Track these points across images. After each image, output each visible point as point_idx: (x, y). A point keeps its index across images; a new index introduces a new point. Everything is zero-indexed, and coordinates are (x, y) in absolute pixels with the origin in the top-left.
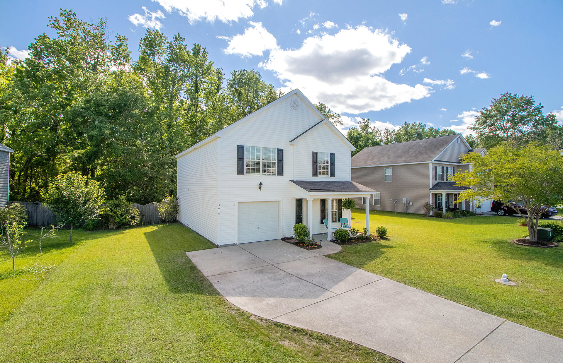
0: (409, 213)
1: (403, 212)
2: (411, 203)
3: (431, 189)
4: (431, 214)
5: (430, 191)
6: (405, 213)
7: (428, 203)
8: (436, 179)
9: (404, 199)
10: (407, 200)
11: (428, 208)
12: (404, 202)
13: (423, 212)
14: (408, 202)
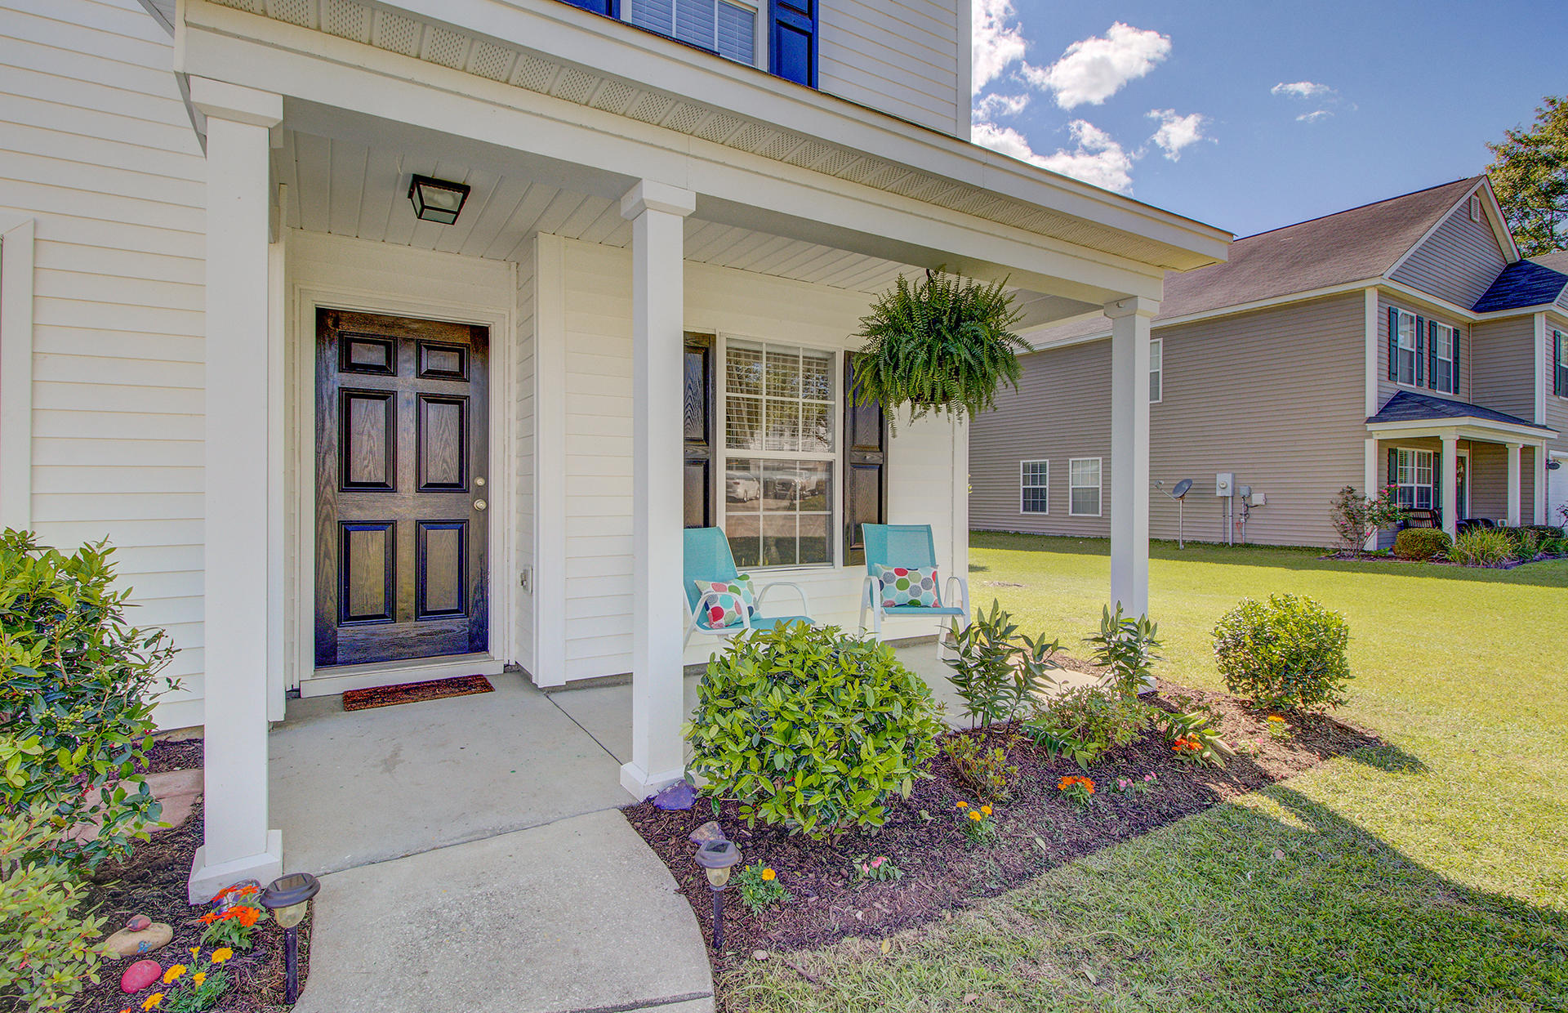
0: (1248, 546)
1: (1217, 541)
2: (1257, 498)
3: (1370, 420)
4: (1371, 544)
5: (1370, 427)
6: (1224, 545)
7: (1351, 491)
8: (1392, 375)
9: (1224, 479)
10: (1234, 483)
11: (1352, 513)
12: (1219, 493)
13: (1331, 538)
14: (1244, 491)
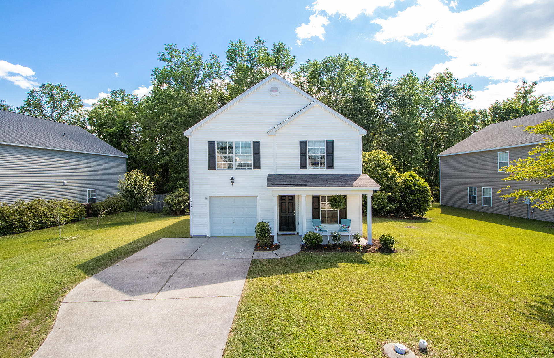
0: (534, 220)
1: (526, 218)
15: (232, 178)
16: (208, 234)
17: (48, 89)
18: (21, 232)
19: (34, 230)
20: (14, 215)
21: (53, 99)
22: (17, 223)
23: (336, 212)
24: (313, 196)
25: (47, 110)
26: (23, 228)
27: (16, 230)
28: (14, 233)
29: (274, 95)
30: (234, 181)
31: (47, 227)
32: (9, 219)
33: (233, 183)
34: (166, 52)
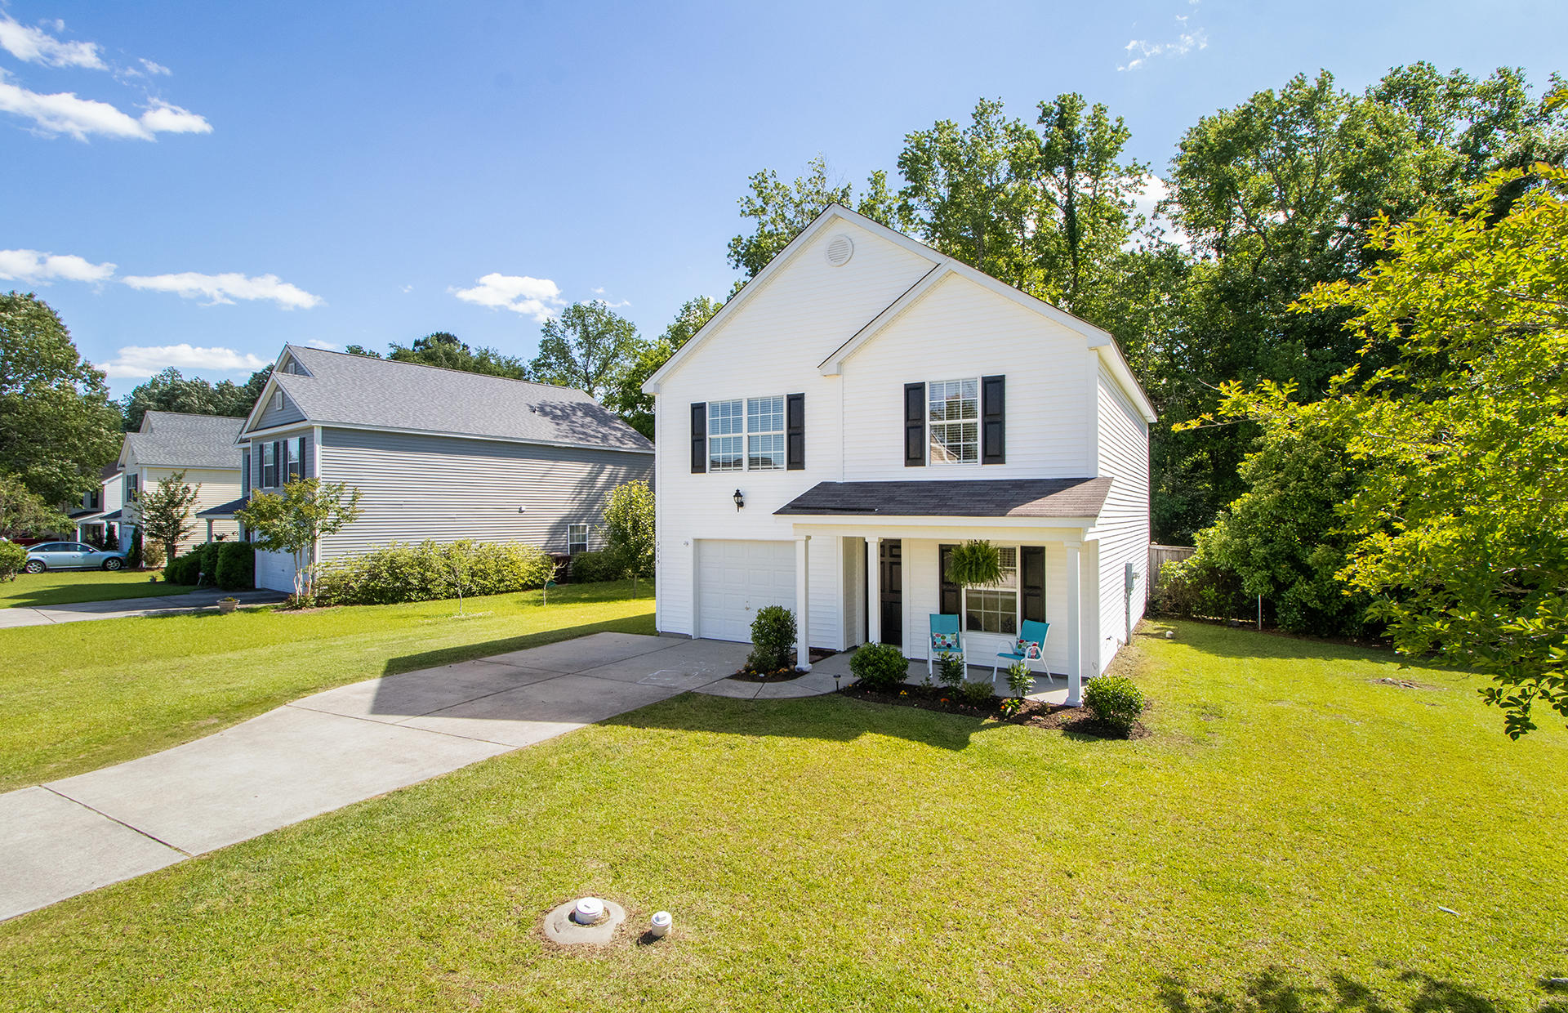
15: (738, 494)
16: (690, 631)
17: (577, 315)
18: (422, 600)
19: (447, 598)
20: (412, 567)
21: (586, 334)
22: (415, 582)
23: (1012, 597)
24: (941, 546)
25: (577, 359)
26: (426, 592)
27: (414, 595)
28: (410, 600)
29: (838, 264)
30: (745, 500)
31: (473, 594)
32: (402, 572)
33: (740, 504)
34: (753, 194)
